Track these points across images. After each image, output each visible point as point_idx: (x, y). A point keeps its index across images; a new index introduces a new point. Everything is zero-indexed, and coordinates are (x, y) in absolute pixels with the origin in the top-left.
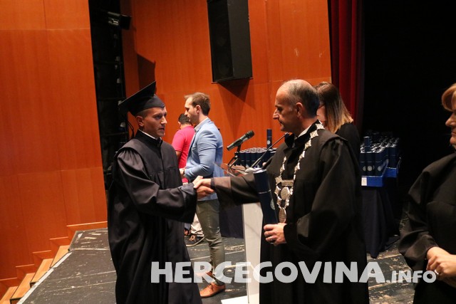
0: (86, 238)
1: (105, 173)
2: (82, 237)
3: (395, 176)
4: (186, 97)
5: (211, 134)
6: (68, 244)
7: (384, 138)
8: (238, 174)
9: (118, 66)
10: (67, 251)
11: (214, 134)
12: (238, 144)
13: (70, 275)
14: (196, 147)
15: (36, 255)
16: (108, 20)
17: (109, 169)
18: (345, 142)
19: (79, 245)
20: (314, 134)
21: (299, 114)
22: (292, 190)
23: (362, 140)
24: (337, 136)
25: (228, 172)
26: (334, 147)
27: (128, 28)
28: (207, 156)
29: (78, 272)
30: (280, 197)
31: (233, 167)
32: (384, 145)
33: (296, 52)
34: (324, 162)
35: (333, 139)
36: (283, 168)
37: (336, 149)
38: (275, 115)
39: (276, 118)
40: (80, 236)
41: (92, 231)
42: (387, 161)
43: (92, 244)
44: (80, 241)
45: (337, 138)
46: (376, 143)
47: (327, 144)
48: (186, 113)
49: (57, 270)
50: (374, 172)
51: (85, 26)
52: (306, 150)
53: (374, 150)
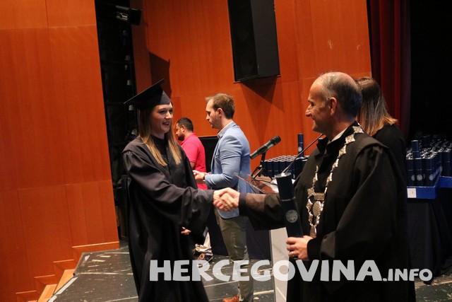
0: (93, 260)
1: (114, 187)
2: (89, 260)
4: (207, 98)
5: (235, 139)
6: (74, 268)
7: (437, 142)
8: (263, 186)
9: (128, 67)
10: (73, 276)
11: (239, 140)
12: (263, 152)
14: (219, 155)
15: (38, 280)
16: (116, 14)
17: (120, 182)
18: (385, 149)
19: (86, 269)
20: (350, 139)
21: (333, 111)
23: (409, 145)
24: (375, 141)
25: (251, 185)
26: (372, 155)
27: (138, 23)
28: (230, 165)
29: (84, 299)
30: (312, 213)
31: (258, 178)
32: (436, 150)
33: (330, 44)
34: (359, 171)
35: (370, 146)
36: (316, 178)
37: (374, 159)
38: (308, 111)
39: (308, 115)
40: (87, 258)
41: (100, 253)
42: (441, 168)
43: (101, 267)
44: (87, 264)
45: (376, 145)
46: (427, 147)
47: (362, 152)
48: (208, 117)
49: (61, 298)
50: (425, 182)
51: (91, 23)
52: (340, 158)
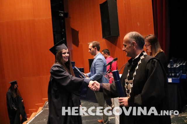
3: (185, 78)
6: (42, 107)
7: (180, 61)
9: (64, 33)
10: (42, 110)
13: (41, 120)
16: (59, 14)
18: (158, 60)
20: (142, 57)
21: (134, 47)
22: (132, 85)
27: (67, 17)
29: (44, 119)
32: (180, 64)
33: (138, 24)
38: (123, 49)
39: (124, 50)
40: (47, 103)
42: (181, 71)
44: (47, 105)
45: (154, 58)
46: (176, 63)
47: (149, 61)
49: (36, 118)
51: (50, 17)
53: (175, 66)
